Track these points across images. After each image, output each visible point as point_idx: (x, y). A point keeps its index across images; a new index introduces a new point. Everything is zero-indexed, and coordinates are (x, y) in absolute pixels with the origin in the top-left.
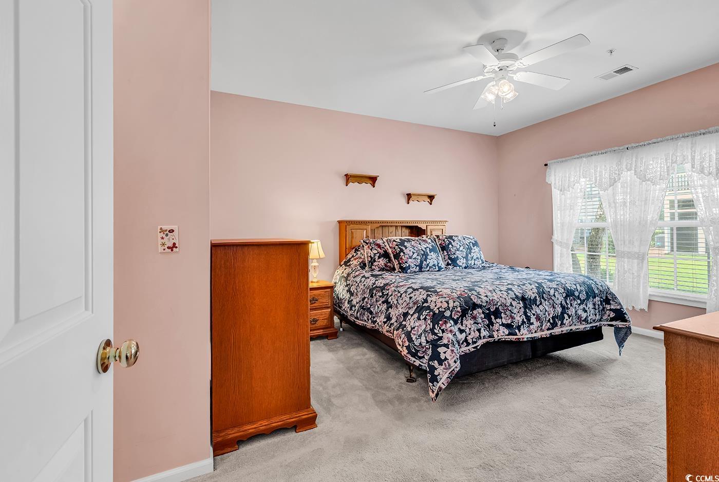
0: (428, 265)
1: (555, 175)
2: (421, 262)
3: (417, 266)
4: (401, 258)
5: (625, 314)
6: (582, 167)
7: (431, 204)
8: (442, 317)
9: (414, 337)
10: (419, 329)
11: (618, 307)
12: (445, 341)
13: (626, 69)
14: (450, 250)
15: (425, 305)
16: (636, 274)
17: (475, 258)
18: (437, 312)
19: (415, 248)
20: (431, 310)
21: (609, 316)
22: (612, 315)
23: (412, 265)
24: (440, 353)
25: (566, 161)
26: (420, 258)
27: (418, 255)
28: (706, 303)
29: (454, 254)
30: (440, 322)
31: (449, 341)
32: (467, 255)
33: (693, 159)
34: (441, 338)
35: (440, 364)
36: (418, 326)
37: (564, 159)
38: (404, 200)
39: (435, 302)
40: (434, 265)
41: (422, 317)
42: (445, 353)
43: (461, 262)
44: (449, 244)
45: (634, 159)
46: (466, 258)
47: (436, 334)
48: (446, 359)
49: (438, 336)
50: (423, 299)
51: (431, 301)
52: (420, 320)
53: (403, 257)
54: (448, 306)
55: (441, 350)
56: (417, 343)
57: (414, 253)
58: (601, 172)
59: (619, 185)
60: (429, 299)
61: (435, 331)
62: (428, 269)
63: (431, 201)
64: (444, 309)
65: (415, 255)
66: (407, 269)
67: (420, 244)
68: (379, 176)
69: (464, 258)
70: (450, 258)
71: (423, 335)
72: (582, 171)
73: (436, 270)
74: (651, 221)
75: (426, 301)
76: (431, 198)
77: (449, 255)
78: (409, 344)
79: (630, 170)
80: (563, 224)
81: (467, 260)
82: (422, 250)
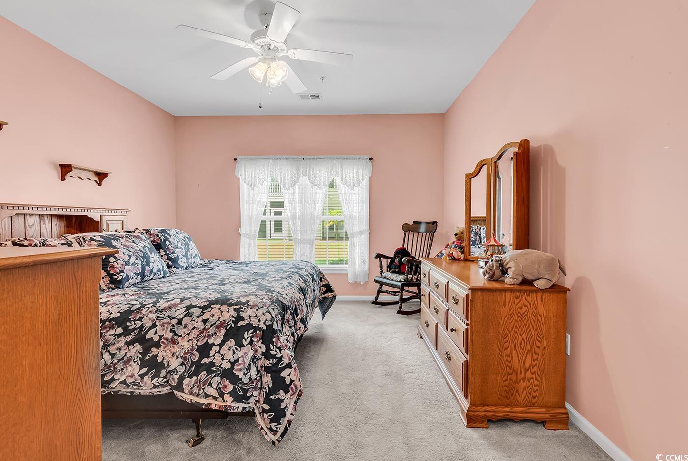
0: (152, 271)
1: (245, 171)
2: (143, 268)
3: (137, 275)
4: (112, 267)
5: (331, 286)
6: (269, 167)
7: (100, 184)
8: (273, 331)
9: (240, 374)
10: (245, 360)
11: (327, 283)
12: (286, 361)
13: (317, 97)
14: (168, 248)
15: (240, 324)
16: (308, 256)
17: (193, 255)
18: (265, 328)
19: (130, 249)
20: (256, 329)
21: (323, 291)
22: (325, 289)
23: (131, 274)
24: (285, 378)
25: (255, 159)
26: (140, 262)
27: (137, 259)
28: (347, 270)
29: (174, 252)
30: (274, 340)
31: (290, 359)
32: (186, 253)
33: (342, 174)
34: (280, 359)
35: (286, 392)
36: (242, 356)
37: (254, 157)
38: (56, 174)
39: (256, 316)
40: (159, 270)
41: (245, 342)
42: (289, 375)
43: (182, 262)
44: (165, 241)
45: (308, 168)
46: (186, 256)
47: (274, 357)
48: (292, 381)
49: (277, 358)
50: (233, 317)
51: (250, 316)
52: (244, 346)
53: (115, 264)
54: (272, 317)
55: (284, 374)
56: (245, 381)
57: (130, 256)
58: (284, 174)
59: (297, 186)
60: (244, 315)
61: (273, 353)
62: (152, 276)
63: (101, 180)
64: (271, 321)
65: (133, 260)
66: (124, 281)
67: (133, 242)
68: (7, 124)
69: (184, 256)
70: (170, 259)
71: (252, 365)
72: (269, 170)
73: (161, 276)
74: (317, 216)
75: (240, 318)
76: (101, 176)
77: (167, 255)
78: (234, 387)
79: (305, 175)
80: (250, 217)
81: (187, 259)
82: (140, 250)
